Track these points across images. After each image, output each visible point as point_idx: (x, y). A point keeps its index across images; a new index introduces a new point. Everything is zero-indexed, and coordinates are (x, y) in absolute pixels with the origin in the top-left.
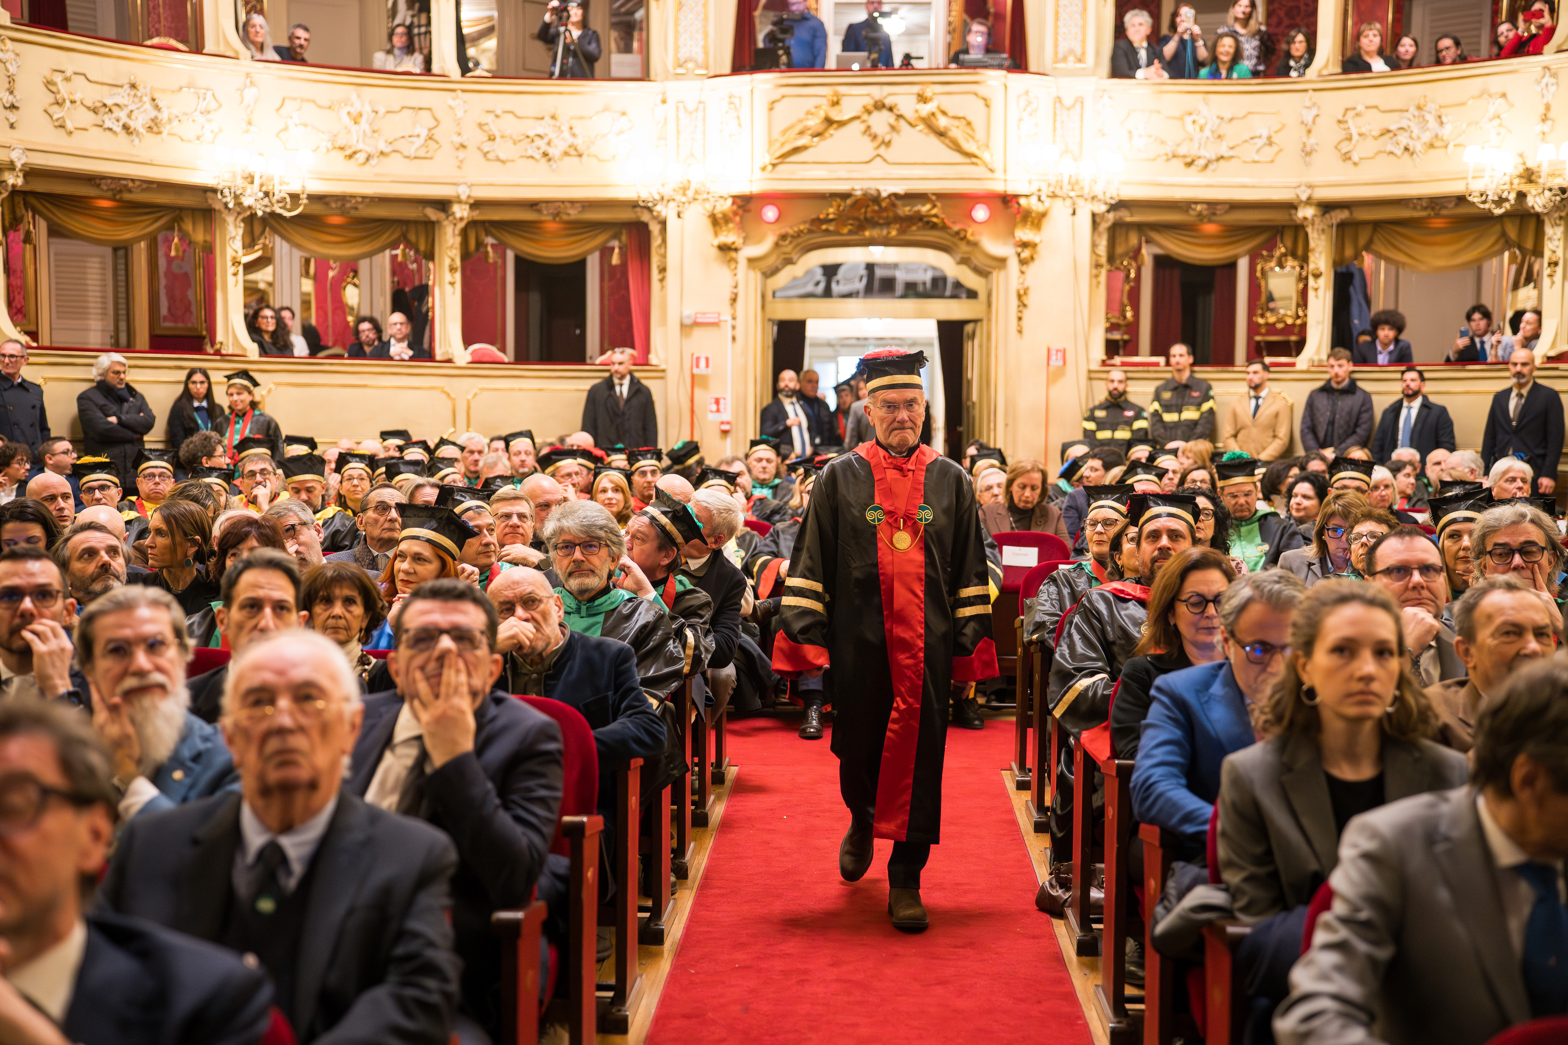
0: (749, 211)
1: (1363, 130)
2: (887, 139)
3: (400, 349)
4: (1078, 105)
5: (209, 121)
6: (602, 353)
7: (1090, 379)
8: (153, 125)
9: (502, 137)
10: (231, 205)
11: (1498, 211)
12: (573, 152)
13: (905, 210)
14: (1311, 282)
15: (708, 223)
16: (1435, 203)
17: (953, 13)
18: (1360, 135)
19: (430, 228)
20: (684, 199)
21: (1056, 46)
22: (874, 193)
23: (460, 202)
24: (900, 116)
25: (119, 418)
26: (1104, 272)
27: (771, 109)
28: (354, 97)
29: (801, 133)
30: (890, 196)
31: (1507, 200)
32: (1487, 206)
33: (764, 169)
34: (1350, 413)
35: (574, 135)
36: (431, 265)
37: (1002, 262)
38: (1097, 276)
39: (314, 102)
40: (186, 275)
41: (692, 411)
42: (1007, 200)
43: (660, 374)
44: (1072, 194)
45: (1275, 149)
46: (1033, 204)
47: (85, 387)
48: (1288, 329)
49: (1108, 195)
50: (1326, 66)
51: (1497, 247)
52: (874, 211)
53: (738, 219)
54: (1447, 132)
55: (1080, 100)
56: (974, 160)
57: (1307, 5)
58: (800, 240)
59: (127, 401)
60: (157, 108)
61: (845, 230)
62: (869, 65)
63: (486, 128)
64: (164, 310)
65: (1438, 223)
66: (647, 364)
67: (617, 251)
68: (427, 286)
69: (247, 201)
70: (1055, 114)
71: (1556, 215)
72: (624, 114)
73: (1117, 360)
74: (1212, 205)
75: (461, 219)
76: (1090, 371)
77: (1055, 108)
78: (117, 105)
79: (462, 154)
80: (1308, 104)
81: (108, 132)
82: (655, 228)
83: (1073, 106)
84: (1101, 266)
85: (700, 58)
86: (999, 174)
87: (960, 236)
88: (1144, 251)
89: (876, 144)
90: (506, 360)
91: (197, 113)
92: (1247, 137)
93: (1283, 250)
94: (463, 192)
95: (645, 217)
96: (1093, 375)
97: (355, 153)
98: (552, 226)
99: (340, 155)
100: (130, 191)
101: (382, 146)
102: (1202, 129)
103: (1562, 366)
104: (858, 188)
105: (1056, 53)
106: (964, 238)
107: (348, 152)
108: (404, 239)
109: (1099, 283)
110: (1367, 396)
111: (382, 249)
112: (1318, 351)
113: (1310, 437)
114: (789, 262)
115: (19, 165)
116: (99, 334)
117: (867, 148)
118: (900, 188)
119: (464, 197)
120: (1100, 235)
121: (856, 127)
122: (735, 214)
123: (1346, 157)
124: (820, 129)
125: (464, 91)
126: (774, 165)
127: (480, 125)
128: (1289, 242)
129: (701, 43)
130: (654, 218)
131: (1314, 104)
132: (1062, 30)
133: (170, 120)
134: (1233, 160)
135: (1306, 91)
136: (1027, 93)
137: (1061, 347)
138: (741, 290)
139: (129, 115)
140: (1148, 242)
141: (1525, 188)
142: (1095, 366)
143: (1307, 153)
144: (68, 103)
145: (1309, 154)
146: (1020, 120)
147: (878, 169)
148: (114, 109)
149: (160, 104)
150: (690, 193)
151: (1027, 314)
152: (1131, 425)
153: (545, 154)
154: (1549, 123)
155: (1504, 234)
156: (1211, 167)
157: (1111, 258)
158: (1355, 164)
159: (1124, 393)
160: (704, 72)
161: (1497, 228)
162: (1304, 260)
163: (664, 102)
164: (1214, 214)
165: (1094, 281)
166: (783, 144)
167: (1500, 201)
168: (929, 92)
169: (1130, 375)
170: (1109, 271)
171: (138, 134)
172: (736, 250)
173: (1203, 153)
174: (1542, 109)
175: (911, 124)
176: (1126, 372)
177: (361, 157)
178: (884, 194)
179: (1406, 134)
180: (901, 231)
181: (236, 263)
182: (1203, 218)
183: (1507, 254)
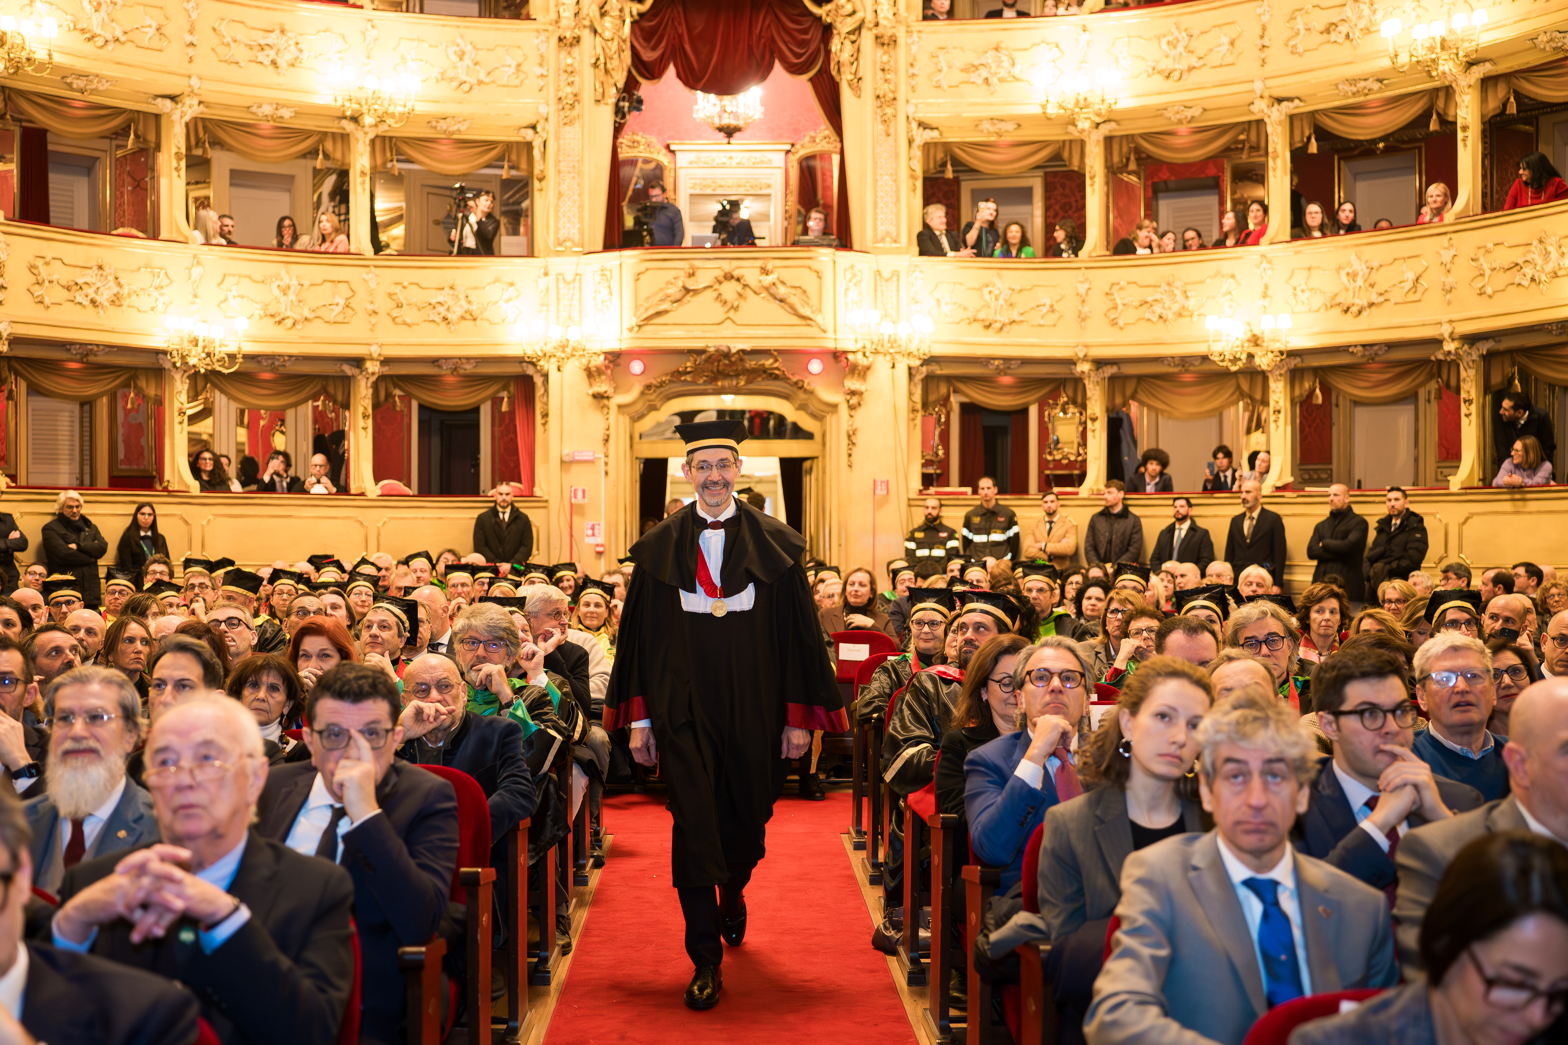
0: (619, 365)
1: (1126, 301)
2: (736, 304)
4: (895, 278)
5: (162, 294)
6: (494, 486)
7: (910, 506)
8: (115, 299)
9: (408, 305)
10: (178, 365)
11: (1234, 368)
12: (468, 317)
13: (751, 363)
14: (1089, 425)
15: (584, 375)
16: (1184, 361)
17: (789, 203)
18: (1124, 305)
19: (346, 381)
20: (563, 355)
21: (875, 229)
22: (725, 349)
23: (372, 359)
24: (746, 286)
25: (78, 545)
26: (919, 416)
27: (637, 280)
28: (283, 273)
29: (662, 300)
30: (738, 352)
31: (1240, 359)
32: (1225, 364)
33: (631, 330)
34: (1123, 534)
35: (469, 302)
36: (347, 414)
37: (834, 407)
38: (913, 420)
39: (250, 277)
40: (140, 424)
41: (571, 536)
42: (837, 355)
43: (542, 505)
44: (892, 351)
45: (1056, 316)
46: (859, 359)
47: (48, 519)
48: (1071, 465)
49: (921, 352)
50: (1095, 249)
51: (1234, 397)
52: (725, 365)
53: (609, 372)
54: (1191, 303)
55: (896, 274)
56: (809, 322)
57: (1077, 201)
58: (662, 389)
59: (83, 530)
60: (119, 285)
61: (701, 381)
62: (719, 243)
63: (394, 297)
64: (121, 455)
65: (1188, 378)
66: (532, 495)
67: (506, 400)
68: (343, 432)
69: (192, 361)
70: (876, 284)
71: (1277, 373)
72: (512, 284)
73: (932, 490)
74: (1007, 360)
75: (373, 374)
76: (909, 499)
77: (876, 280)
78: (86, 283)
79: (374, 319)
80: (1082, 279)
81: (78, 306)
82: (538, 380)
83: (891, 278)
84: (917, 411)
85: (577, 238)
86: (830, 334)
87: (799, 386)
88: (952, 399)
89: (726, 309)
90: (411, 493)
91: (152, 289)
92: (1034, 305)
93: (1066, 399)
94: (375, 351)
95: (530, 371)
96: (912, 503)
97: (283, 319)
98: (451, 379)
99: (270, 322)
100: (96, 355)
101: (306, 313)
102: (997, 298)
103: (1287, 494)
104: (712, 345)
105: (875, 235)
106: (801, 388)
107: (277, 319)
108: (325, 391)
109: (915, 425)
110: (1137, 519)
111: (305, 401)
112: (1096, 482)
113: (1092, 553)
114: (653, 408)
115: (5, 335)
116: (67, 476)
117: (718, 312)
118: (747, 346)
119: (375, 355)
120: (915, 385)
121: (710, 294)
122: (607, 367)
123: (1114, 323)
124: (678, 296)
125: (376, 266)
126: (640, 326)
127: (390, 295)
128: (1070, 392)
129: (578, 226)
130: (538, 371)
131: (1086, 279)
132: (880, 217)
133: (129, 295)
134: (1024, 324)
135: (1079, 268)
136: (852, 267)
137: (885, 479)
138: (612, 432)
139: (96, 292)
140: (955, 392)
141: (1253, 350)
142: (913, 495)
143: (1083, 319)
144: (47, 282)
145: (1084, 320)
146: (847, 289)
147: (728, 330)
148: (84, 286)
149: (122, 282)
150: (569, 350)
151: (855, 451)
152: (945, 544)
153: (445, 319)
154: (1268, 299)
155: (1238, 387)
156: (1006, 329)
157: (925, 405)
158: (1121, 328)
159: (938, 517)
160: (580, 249)
161: (1233, 382)
162: (1083, 407)
163: (546, 274)
164: (1009, 368)
165: (912, 424)
166: (647, 309)
167: (1235, 360)
168: (770, 266)
169: (943, 502)
170: (923, 416)
171: (103, 306)
172: (608, 398)
173: (998, 317)
174: (1262, 289)
175: (755, 292)
176: (940, 500)
177: (289, 323)
178: (734, 351)
179: (1160, 305)
180: (748, 382)
181: (182, 413)
182: (1000, 372)
183: (1241, 404)
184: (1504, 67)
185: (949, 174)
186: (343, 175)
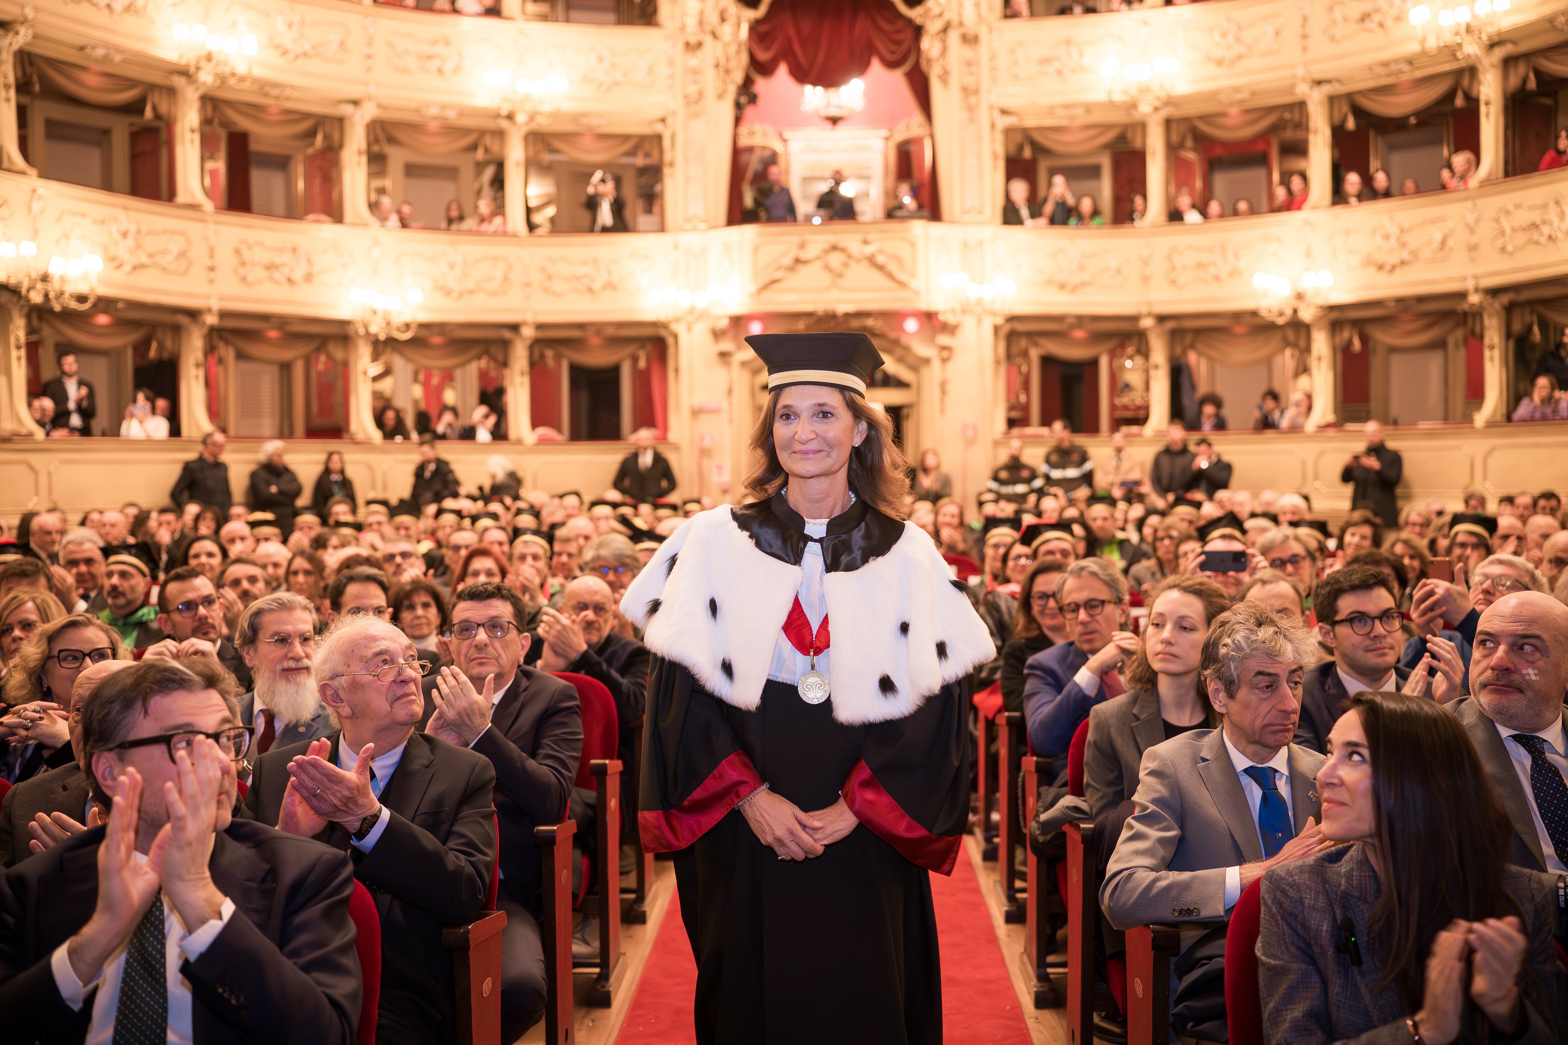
0: (739, 327)
1: (1184, 264)
2: (840, 272)
3: (483, 435)
4: (980, 247)
5: (347, 271)
6: (634, 432)
7: (995, 446)
8: (307, 277)
9: (558, 277)
10: (361, 333)
11: (1280, 321)
12: (610, 286)
14: (1153, 373)
15: (710, 335)
16: (1237, 316)
18: (1182, 267)
19: (505, 345)
20: (691, 319)
21: (963, 202)
22: (832, 312)
23: (527, 325)
24: (850, 256)
25: (278, 488)
26: (1003, 367)
27: (755, 252)
28: (450, 252)
29: (777, 269)
30: (843, 314)
31: (1285, 313)
32: (1272, 318)
33: (751, 295)
35: (610, 274)
36: (506, 372)
37: (927, 361)
38: (998, 370)
39: (422, 256)
40: (330, 383)
41: (701, 475)
42: (929, 316)
43: (676, 448)
44: (978, 311)
45: (1121, 277)
46: (948, 318)
48: (1138, 408)
49: (1005, 311)
51: (1282, 346)
53: (731, 333)
54: (1242, 264)
55: (981, 243)
56: (904, 286)
59: (283, 476)
60: (311, 264)
62: (826, 218)
63: (545, 271)
64: (315, 409)
65: (1240, 330)
67: (643, 358)
68: (503, 387)
69: (373, 330)
70: (963, 253)
71: (1320, 325)
72: (646, 257)
74: (1080, 318)
75: (528, 338)
76: (995, 440)
77: (963, 249)
78: (283, 264)
79: (528, 290)
80: (1145, 245)
82: (670, 341)
83: (976, 247)
84: (1001, 363)
85: (702, 215)
86: (922, 297)
87: (896, 342)
88: (1032, 352)
89: (832, 276)
90: (563, 439)
91: (338, 267)
92: (1102, 268)
93: (1131, 349)
94: (530, 318)
95: (663, 333)
96: (998, 443)
97: (451, 291)
99: (440, 293)
100: (292, 325)
101: (471, 286)
102: (1070, 262)
103: (1329, 431)
104: (820, 309)
105: (963, 207)
106: (900, 344)
107: (446, 291)
108: (487, 353)
109: (1000, 375)
111: (471, 361)
112: (1159, 422)
113: (1155, 484)
115: (215, 309)
116: (270, 427)
117: (825, 279)
118: (851, 308)
119: (530, 322)
120: (1000, 341)
121: (818, 265)
122: (729, 329)
123: (1173, 282)
124: (791, 266)
125: (530, 244)
126: (759, 292)
127: (542, 269)
128: (1136, 343)
129: (703, 204)
130: (670, 333)
131: (1149, 245)
132: (966, 192)
133: (319, 273)
134: (1094, 285)
135: (1143, 235)
136: (941, 236)
137: (973, 423)
138: (735, 385)
139: (291, 271)
140: (1034, 345)
141: (1297, 305)
142: (999, 436)
143: (1146, 279)
144: (249, 264)
146: (938, 256)
147: (834, 295)
148: (281, 266)
149: (313, 262)
150: (696, 314)
151: (947, 399)
152: (1028, 482)
154: (1310, 258)
155: (1285, 338)
156: (1078, 290)
157: (1008, 357)
158: (1180, 287)
159: (1020, 458)
160: (705, 225)
161: (1279, 333)
162: (1147, 356)
163: (676, 247)
164: (1081, 325)
165: (997, 374)
166: (765, 277)
167: (1281, 314)
168: (870, 237)
169: (1024, 443)
170: (1007, 367)
171: (297, 284)
172: (730, 356)
173: (1071, 280)
174: (1305, 249)
175: (858, 261)
176: (1021, 440)
177: (455, 294)
178: (839, 313)
179: (1214, 267)
181: (366, 373)
182: (1073, 327)
183: (1288, 352)
184: (1525, 47)
185: (1027, 153)
186: (500, 166)
